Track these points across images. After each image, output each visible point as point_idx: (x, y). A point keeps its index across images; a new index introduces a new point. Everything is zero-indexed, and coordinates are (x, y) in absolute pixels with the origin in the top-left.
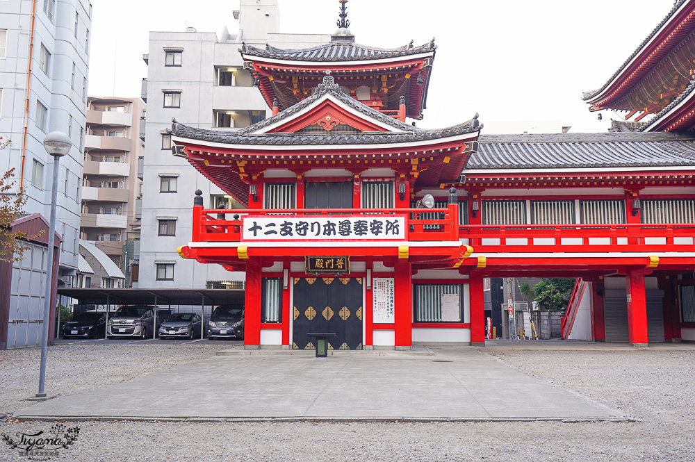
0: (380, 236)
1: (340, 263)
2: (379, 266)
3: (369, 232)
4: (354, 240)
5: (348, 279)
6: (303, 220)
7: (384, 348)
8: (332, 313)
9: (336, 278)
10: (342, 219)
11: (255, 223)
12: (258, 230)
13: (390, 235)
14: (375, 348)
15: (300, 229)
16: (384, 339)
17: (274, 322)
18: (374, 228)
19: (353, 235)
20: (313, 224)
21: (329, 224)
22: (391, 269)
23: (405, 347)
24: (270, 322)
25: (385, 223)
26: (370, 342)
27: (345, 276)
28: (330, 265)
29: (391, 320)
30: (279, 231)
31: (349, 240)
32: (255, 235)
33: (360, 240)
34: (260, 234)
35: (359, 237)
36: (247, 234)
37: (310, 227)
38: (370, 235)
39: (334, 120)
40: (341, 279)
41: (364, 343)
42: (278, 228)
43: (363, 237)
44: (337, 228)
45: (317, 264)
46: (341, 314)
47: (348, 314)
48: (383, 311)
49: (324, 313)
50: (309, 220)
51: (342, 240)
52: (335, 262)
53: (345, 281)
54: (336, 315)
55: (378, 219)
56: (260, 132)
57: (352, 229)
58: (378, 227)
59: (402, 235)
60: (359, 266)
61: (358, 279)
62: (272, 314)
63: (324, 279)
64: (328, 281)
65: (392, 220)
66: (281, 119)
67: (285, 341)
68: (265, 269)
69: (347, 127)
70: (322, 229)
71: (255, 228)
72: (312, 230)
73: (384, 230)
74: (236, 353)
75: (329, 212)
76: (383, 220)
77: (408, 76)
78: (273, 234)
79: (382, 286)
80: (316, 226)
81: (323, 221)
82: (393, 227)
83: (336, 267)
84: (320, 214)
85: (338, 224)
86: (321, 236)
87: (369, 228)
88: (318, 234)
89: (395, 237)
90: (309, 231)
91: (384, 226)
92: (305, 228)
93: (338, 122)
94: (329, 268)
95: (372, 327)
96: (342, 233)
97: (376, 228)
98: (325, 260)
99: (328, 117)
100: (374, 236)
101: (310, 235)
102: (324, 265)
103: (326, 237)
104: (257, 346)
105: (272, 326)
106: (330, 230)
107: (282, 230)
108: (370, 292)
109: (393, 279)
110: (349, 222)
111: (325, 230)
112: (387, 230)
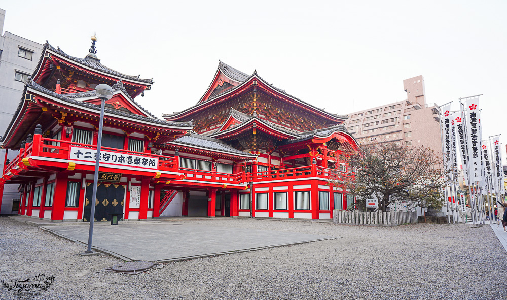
0: (146, 166)
1: (116, 176)
2: (134, 180)
3: (141, 163)
4: (133, 167)
5: (118, 186)
6: (108, 153)
7: (133, 220)
8: (108, 202)
9: (112, 185)
10: (128, 156)
11: (78, 151)
12: (80, 155)
13: (151, 166)
14: (129, 220)
15: (105, 158)
16: (134, 215)
17: (73, 206)
18: (144, 162)
19: (133, 164)
20: (113, 156)
21: (122, 157)
22: (139, 182)
23: (144, 219)
24: (70, 206)
25: (149, 161)
26: (127, 217)
27: (117, 184)
28: (110, 177)
29: (138, 206)
30: (93, 157)
31: (131, 166)
32: (78, 157)
33: (137, 167)
34: (81, 157)
35: (136, 165)
36: (73, 156)
37: (111, 157)
38: (141, 165)
39: (120, 104)
40: (114, 185)
41: (123, 218)
42: (92, 155)
43: (138, 166)
44: (125, 160)
45: (103, 177)
46: (113, 203)
47: (117, 203)
48: (135, 203)
49: (103, 202)
50: (111, 154)
51: (128, 166)
52: (113, 176)
53: (116, 186)
54: (110, 204)
55: (146, 158)
56: (79, 100)
57: (133, 161)
58: (146, 162)
59: (156, 167)
60: (124, 179)
61: (123, 186)
62: (72, 201)
63: (105, 185)
64: (107, 186)
65: (152, 159)
66: (83, 97)
67: (79, 217)
68: (70, 177)
69: (126, 110)
70: (118, 159)
71: (78, 153)
72: (112, 159)
73: (148, 164)
74: (54, 225)
75: (121, 151)
76: (148, 158)
77: (135, 91)
78: (89, 158)
79: (135, 190)
80: (114, 157)
81: (119, 155)
82: (152, 163)
83: (113, 179)
84: (117, 151)
85: (126, 158)
86: (117, 163)
87: (141, 161)
88: (115, 161)
89: (153, 167)
90: (110, 159)
91: (148, 162)
92: (109, 158)
93: (122, 106)
94: (109, 179)
95: (128, 210)
96: (128, 162)
97: (145, 162)
98: (108, 175)
99: (117, 102)
100: (143, 166)
101: (111, 161)
102: (107, 177)
103: (119, 163)
104: (62, 221)
105: (71, 209)
106: (122, 160)
107: (95, 156)
108: (128, 192)
109: (140, 187)
110: (132, 157)
111: (119, 160)
112: (150, 164)
